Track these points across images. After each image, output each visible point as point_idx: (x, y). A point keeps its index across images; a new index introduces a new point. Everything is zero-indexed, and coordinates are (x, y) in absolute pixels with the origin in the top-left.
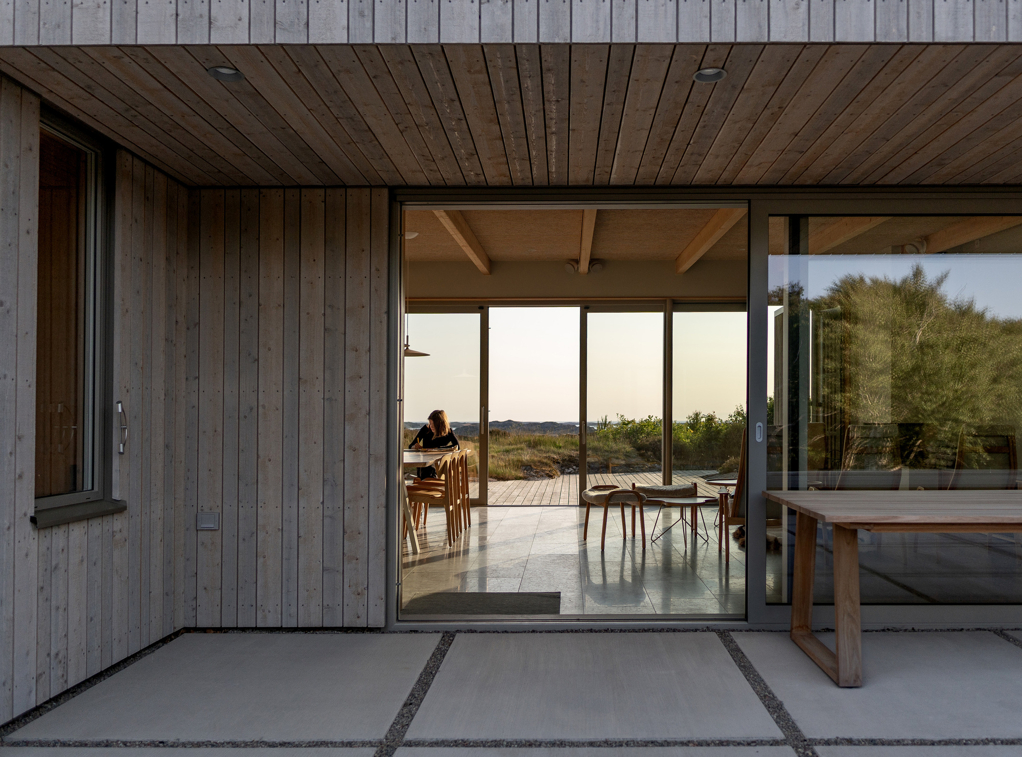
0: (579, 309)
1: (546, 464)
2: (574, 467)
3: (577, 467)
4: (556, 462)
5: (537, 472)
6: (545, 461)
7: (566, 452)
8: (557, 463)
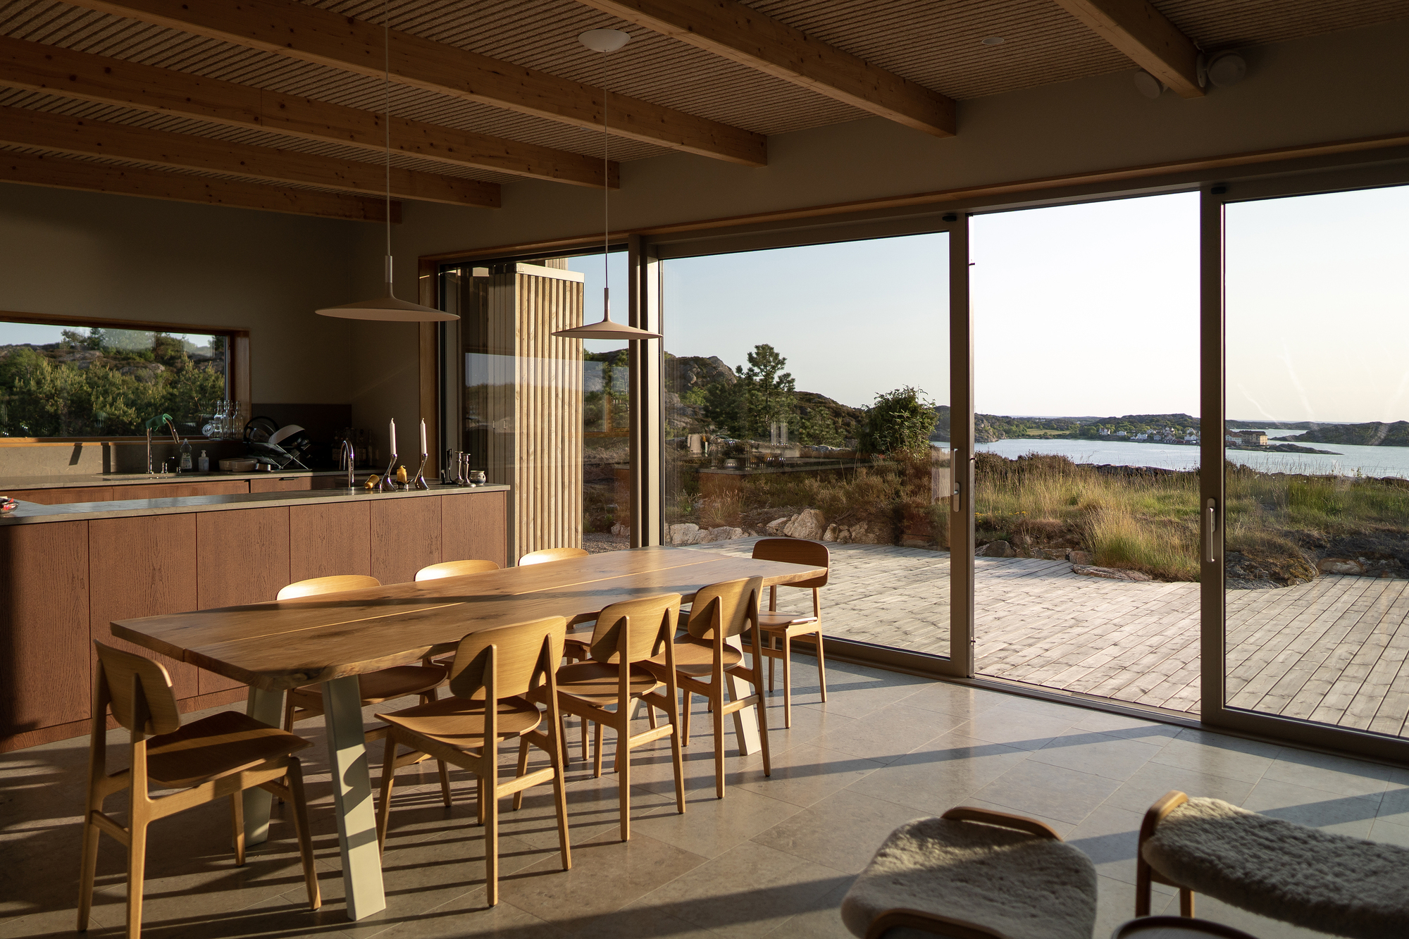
0: (1196, 195)
1: (1281, 550)
2: (1362, 559)
3: (1368, 559)
4: (1309, 543)
5: (1253, 567)
6: (1281, 541)
7: (1348, 523)
8: (1316, 546)
